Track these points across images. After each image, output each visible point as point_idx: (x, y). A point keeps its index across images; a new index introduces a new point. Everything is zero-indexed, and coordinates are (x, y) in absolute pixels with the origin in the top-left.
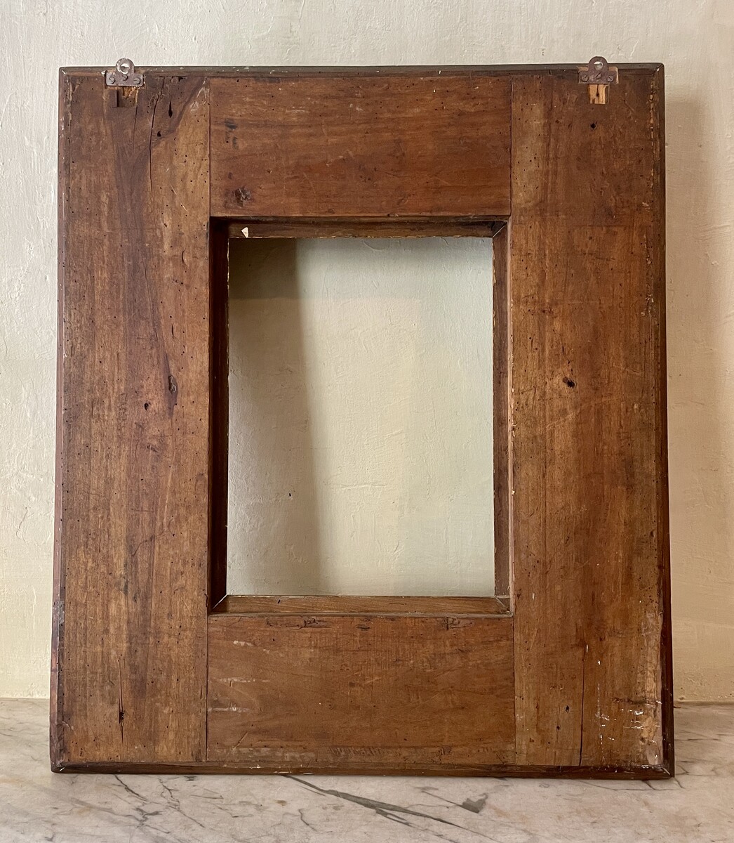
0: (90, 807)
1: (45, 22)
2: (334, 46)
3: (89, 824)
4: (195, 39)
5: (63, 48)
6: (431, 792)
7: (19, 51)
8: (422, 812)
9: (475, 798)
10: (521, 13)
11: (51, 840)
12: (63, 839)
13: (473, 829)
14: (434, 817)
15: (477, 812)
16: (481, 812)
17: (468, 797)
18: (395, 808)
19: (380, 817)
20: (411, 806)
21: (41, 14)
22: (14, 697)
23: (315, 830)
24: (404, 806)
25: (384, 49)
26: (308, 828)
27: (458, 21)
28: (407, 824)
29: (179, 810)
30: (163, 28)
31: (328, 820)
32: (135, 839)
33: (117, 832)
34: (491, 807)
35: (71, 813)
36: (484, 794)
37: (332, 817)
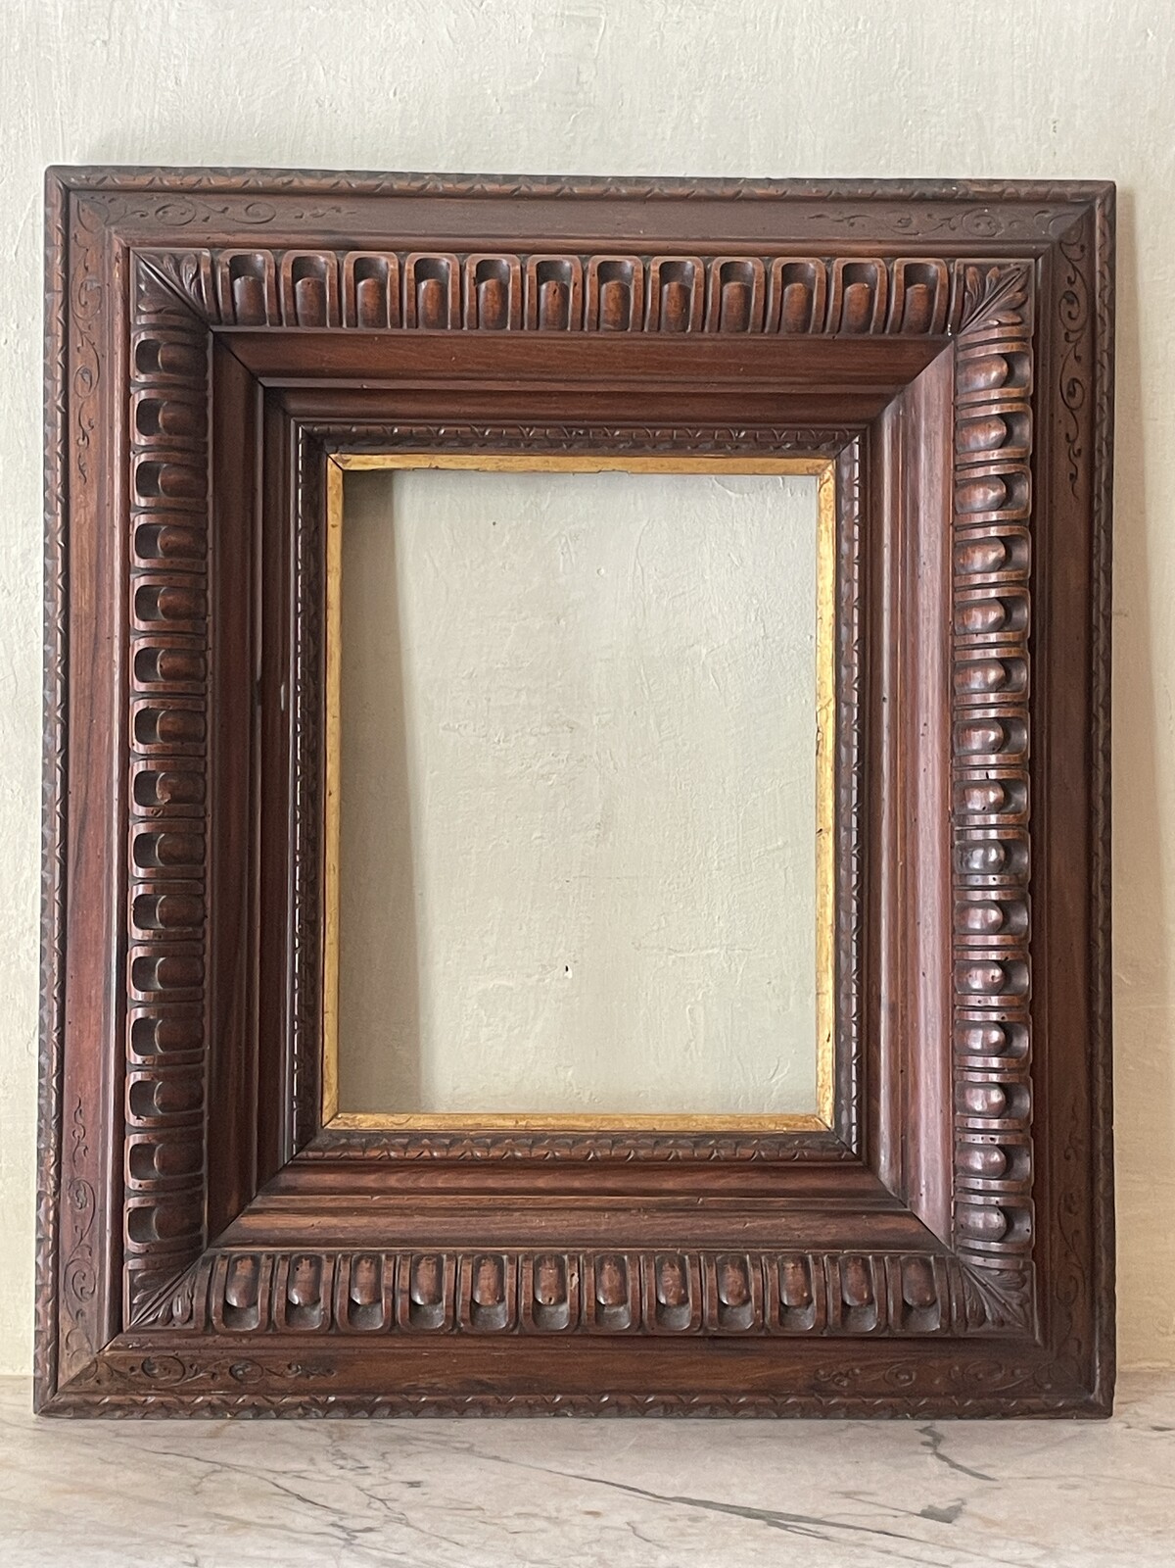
0: (246, 1524)
1: (105, 57)
2: (660, 111)
3: (251, 1544)
4: (395, 94)
5: (140, 107)
6: (861, 1497)
7: (54, 113)
8: (850, 1523)
9: (942, 1504)
10: (1013, 53)
11: (196, 1565)
12: (216, 1564)
13: (943, 1543)
14: (873, 1528)
15: (950, 1522)
16: (955, 1522)
17: (931, 1503)
18: (799, 1518)
19: (774, 1530)
20: (828, 1516)
21: (98, 43)
22: (17, 1373)
23: (663, 1547)
24: (818, 1516)
25: (756, 116)
26: (649, 1545)
27: (896, 67)
28: (826, 1538)
29: (408, 1525)
30: (332, 72)
31: (683, 1535)
32: (345, 1562)
33: (308, 1554)
34: (973, 1515)
35: (212, 1531)
36: (959, 1499)
37: (690, 1531)
